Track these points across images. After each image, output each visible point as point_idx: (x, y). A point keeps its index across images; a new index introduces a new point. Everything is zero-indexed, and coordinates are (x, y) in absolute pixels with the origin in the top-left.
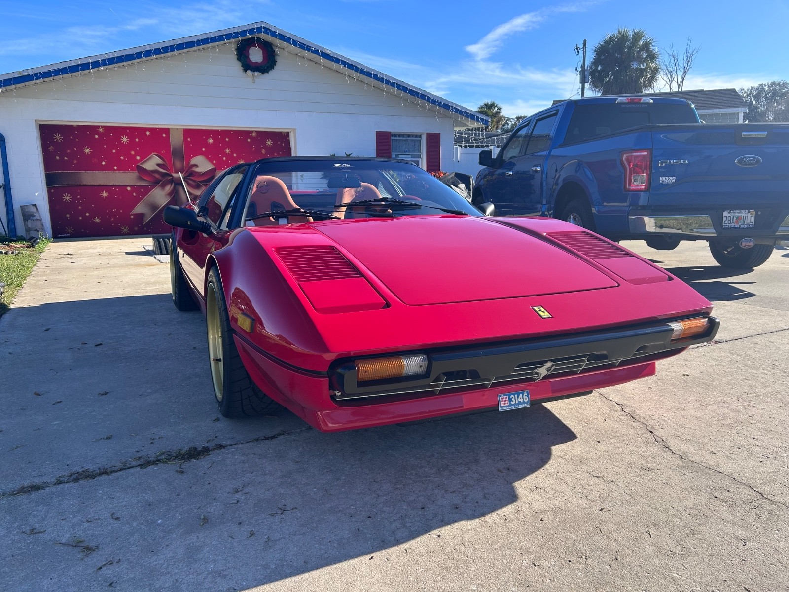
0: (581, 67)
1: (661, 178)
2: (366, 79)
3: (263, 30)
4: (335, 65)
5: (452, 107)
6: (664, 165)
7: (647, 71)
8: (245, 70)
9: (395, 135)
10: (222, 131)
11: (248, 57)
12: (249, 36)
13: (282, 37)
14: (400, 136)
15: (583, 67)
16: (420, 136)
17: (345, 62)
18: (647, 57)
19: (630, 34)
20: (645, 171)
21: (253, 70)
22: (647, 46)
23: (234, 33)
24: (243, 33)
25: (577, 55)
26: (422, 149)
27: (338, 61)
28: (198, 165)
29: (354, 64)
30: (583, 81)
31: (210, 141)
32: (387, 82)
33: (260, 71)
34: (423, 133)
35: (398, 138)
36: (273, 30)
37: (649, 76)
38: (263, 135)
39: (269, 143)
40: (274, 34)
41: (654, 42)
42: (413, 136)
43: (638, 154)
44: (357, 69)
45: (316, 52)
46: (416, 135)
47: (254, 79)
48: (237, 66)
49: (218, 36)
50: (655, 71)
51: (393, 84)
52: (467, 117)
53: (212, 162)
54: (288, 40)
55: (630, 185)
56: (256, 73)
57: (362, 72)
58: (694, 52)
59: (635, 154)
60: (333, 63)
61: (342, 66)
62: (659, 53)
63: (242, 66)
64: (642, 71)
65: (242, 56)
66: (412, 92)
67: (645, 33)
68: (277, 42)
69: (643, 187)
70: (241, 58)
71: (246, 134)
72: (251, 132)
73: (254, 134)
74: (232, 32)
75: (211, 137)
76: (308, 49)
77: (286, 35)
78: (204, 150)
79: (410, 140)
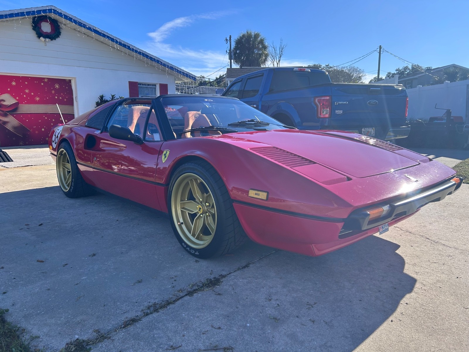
0: (229, 50)
1: (336, 111)
2: (123, 49)
3: (53, 11)
4: (102, 38)
5: (175, 69)
6: (337, 104)
7: (263, 55)
8: (39, 37)
9: (140, 84)
10: (22, 77)
11: (41, 28)
12: (43, 14)
13: (66, 17)
14: (143, 85)
15: (230, 50)
16: (155, 85)
17: (109, 37)
18: (262, 47)
19: (253, 34)
20: (328, 108)
21: (45, 37)
22: (262, 42)
23: (32, 11)
24: (39, 12)
25: (227, 43)
26: (157, 93)
27: (104, 36)
28: (5, 100)
29: (114, 39)
30: (230, 59)
31: (14, 83)
32: (136, 51)
33: (50, 39)
34: (157, 84)
35: (142, 86)
36: (60, 12)
37: (264, 58)
38: (52, 81)
39: (57, 86)
40: (60, 14)
41: (266, 40)
42: (151, 85)
43: (324, 98)
44: (117, 42)
45: (90, 29)
46: (153, 85)
47: (45, 43)
48: (33, 34)
49: (20, 13)
50: (267, 56)
51: (140, 53)
52: (184, 75)
53: (15, 98)
54: (70, 19)
55: (320, 115)
56: (47, 40)
57: (120, 44)
58: (284, 46)
59: (322, 98)
60: (101, 37)
61: (107, 40)
62: (268, 46)
63: (36, 34)
64: (260, 55)
65: (37, 27)
66: (152, 59)
67: (260, 34)
68: (63, 20)
69: (328, 116)
70: (36, 28)
71: (40, 80)
72: (44, 78)
73: (46, 80)
74: (31, 11)
75: (14, 81)
76: (84, 26)
77: (69, 16)
78: (9, 89)
79: (149, 87)
